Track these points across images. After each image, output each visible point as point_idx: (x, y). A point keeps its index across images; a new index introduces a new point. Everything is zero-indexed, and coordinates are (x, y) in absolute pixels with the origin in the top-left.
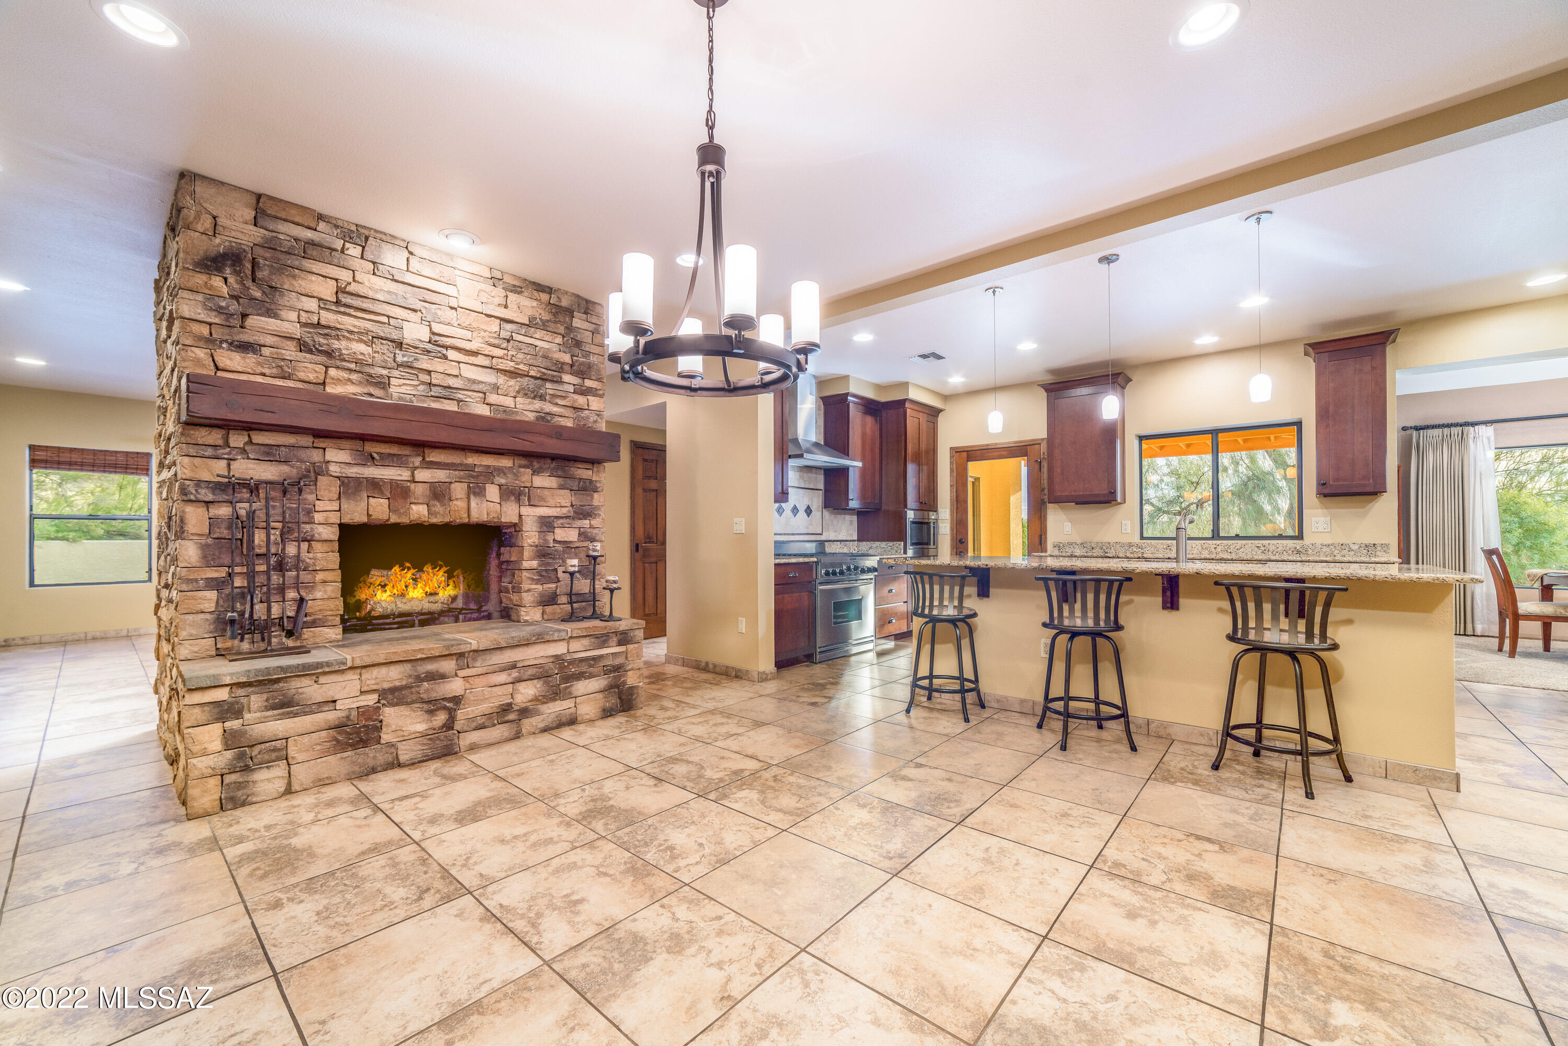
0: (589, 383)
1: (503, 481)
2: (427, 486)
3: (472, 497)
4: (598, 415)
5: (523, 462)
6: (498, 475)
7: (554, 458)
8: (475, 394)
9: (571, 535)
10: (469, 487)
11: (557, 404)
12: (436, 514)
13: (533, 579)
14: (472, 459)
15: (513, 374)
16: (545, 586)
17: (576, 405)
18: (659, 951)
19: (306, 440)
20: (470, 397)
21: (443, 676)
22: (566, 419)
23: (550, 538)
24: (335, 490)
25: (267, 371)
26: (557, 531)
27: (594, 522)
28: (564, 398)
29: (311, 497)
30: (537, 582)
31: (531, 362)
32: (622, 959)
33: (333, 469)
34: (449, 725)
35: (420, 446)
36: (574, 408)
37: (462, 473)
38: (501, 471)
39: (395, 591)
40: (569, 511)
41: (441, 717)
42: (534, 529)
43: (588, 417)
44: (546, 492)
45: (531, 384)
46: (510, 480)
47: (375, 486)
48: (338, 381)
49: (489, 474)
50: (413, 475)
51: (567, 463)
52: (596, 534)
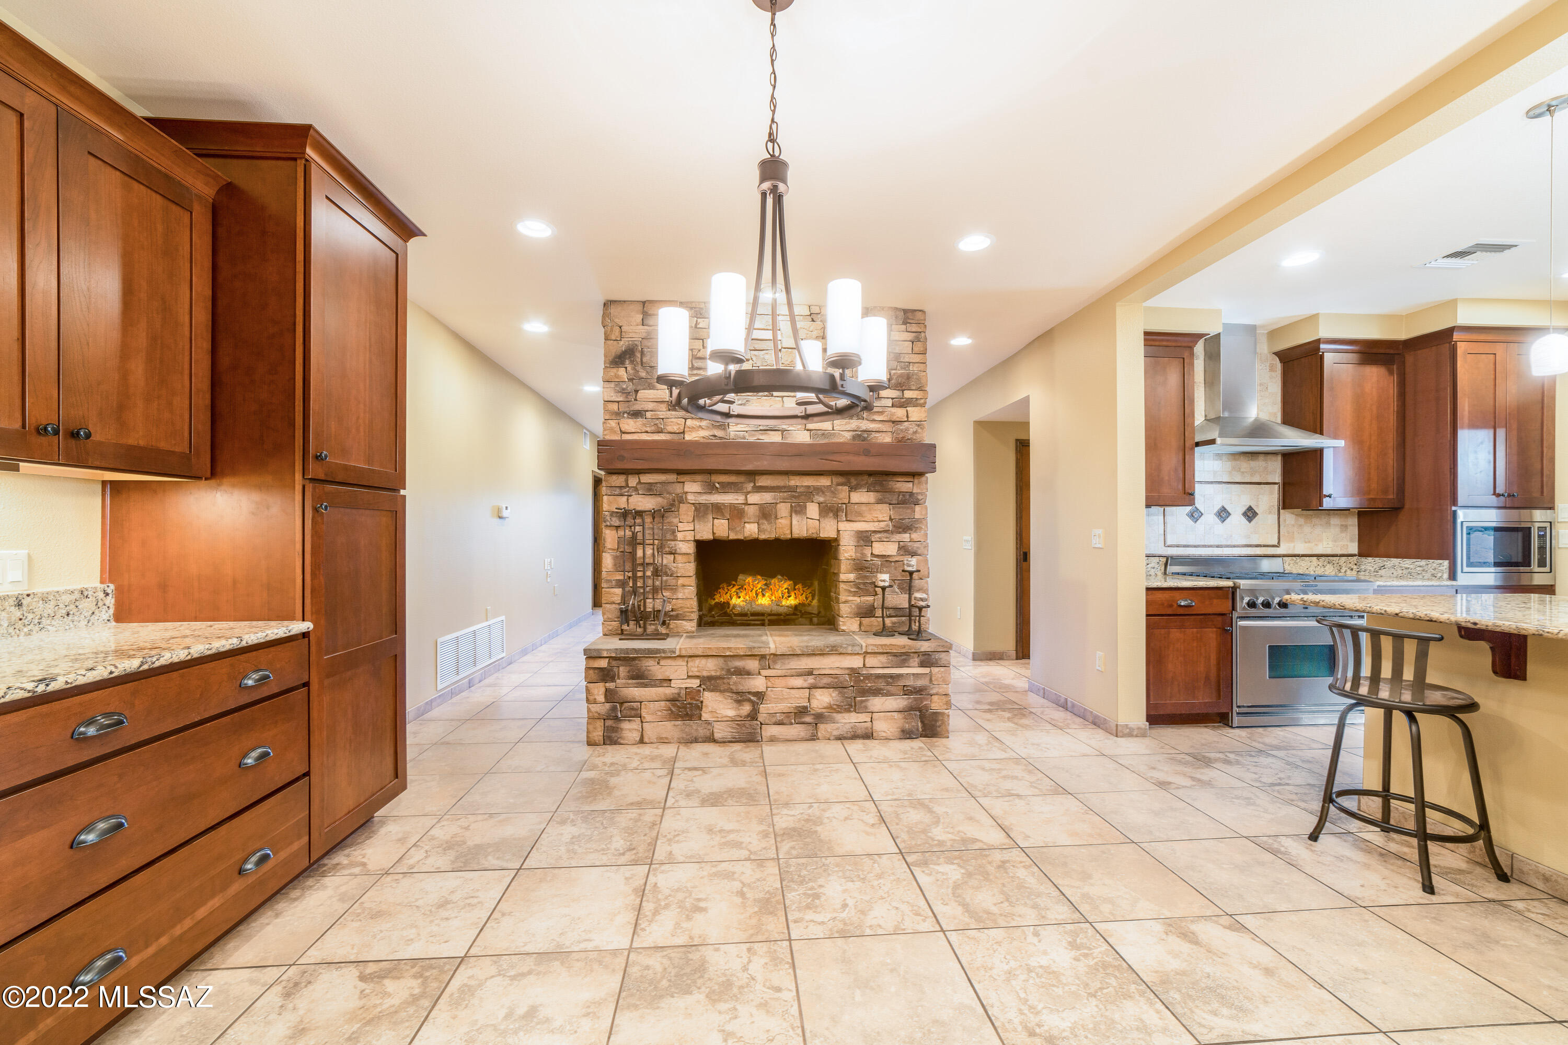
0: (908, 394)
1: (821, 499)
2: (756, 507)
3: (794, 515)
4: (918, 426)
5: (841, 479)
6: (817, 494)
7: (871, 474)
9: (890, 549)
10: (791, 506)
11: (874, 421)
12: (764, 531)
13: (850, 591)
14: (794, 481)
16: (863, 598)
17: (894, 418)
18: (703, 989)
19: (672, 477)
20: (792, 425)
21: (749, 673)
22: (884, 434)
23: (868, 551)
24: (691, 514)
25: (648, 429)
26: (874, 544)
27: (915, 536)
28: (881, 413)
29: (676, 520)
30: (855, 594)
32: (673, 979)
33: (691, 498)
34: (753, 716)
35: (752, 474)
36: (893, 422)
37: (785, 494)
38: (819, 490)
39: (747, 597)
40: (887, 525)
41: (746, 708)
42: (852, 543)
43: (907, 429)
44: (864, 508)
46: (828, 498)
47: (718, 509)
48: (693, 429)
49: (809, 494)
50: (746, 499)
51: (885, 477)
52: (918, 548)
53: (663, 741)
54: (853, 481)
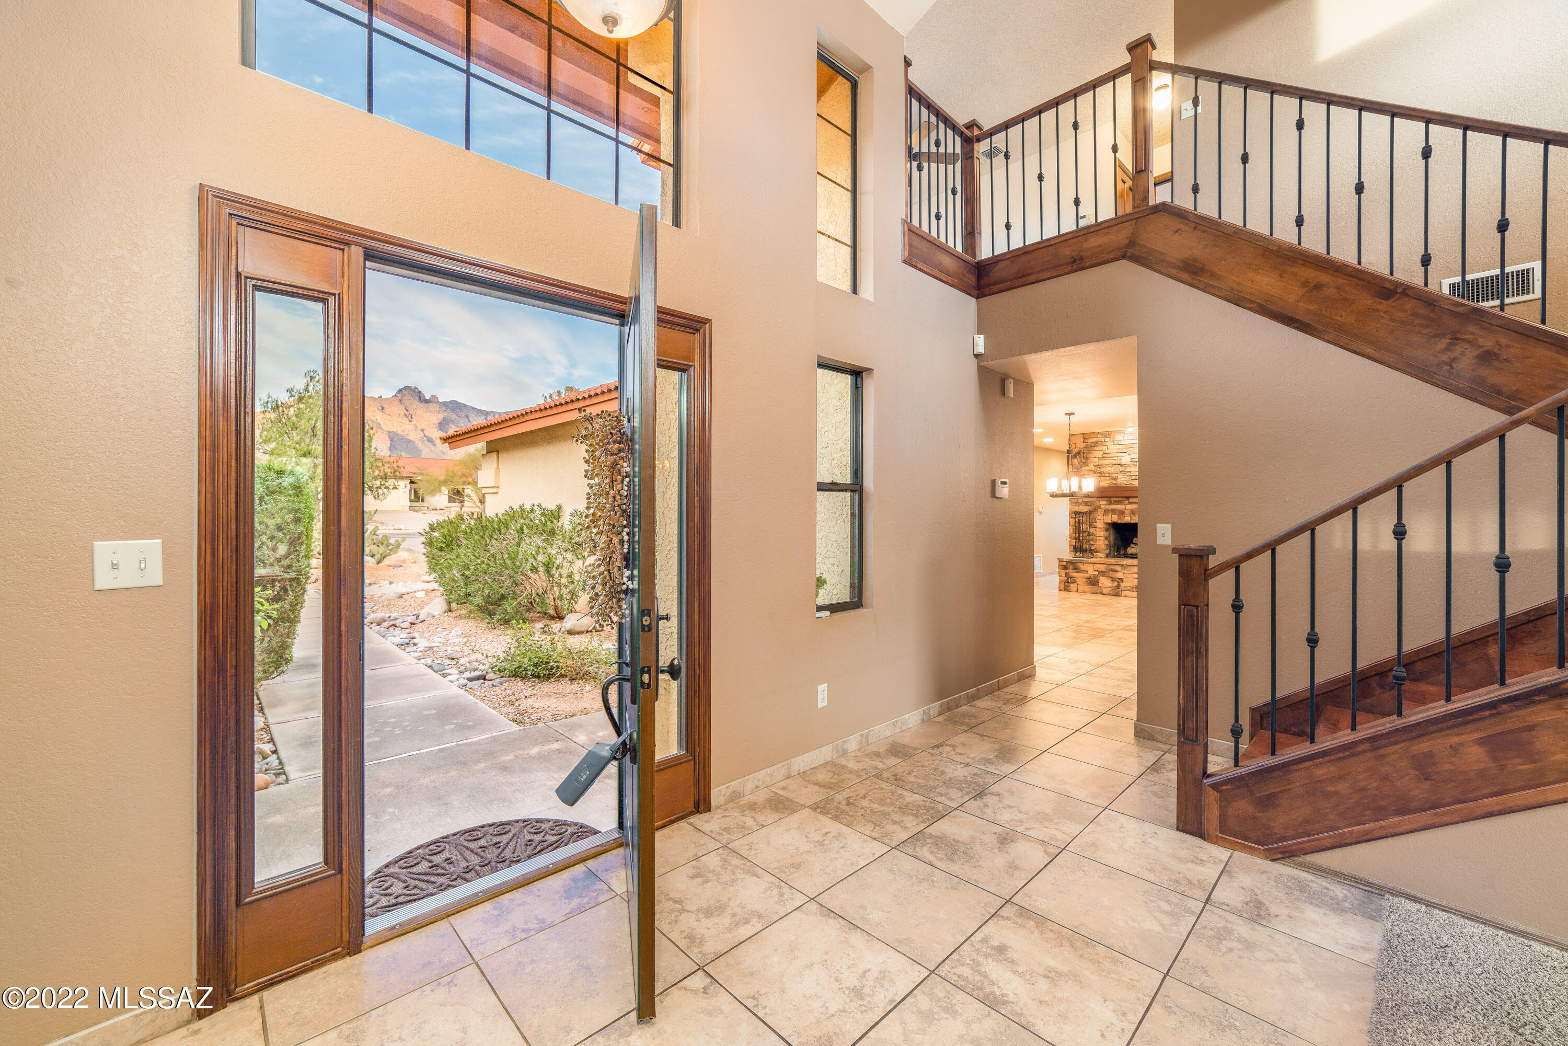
19: (1094, 499)
21: (1117, 571)
24: (1103, 512)
29: (1097, 515)
33: (1104, 507)
34: (1118, 587)
35: (1128, 498)
41: (1116, 584)
47: (1113, 511)
48: (1104, 481)
50: (1125, 507)
53: (1085, 592)
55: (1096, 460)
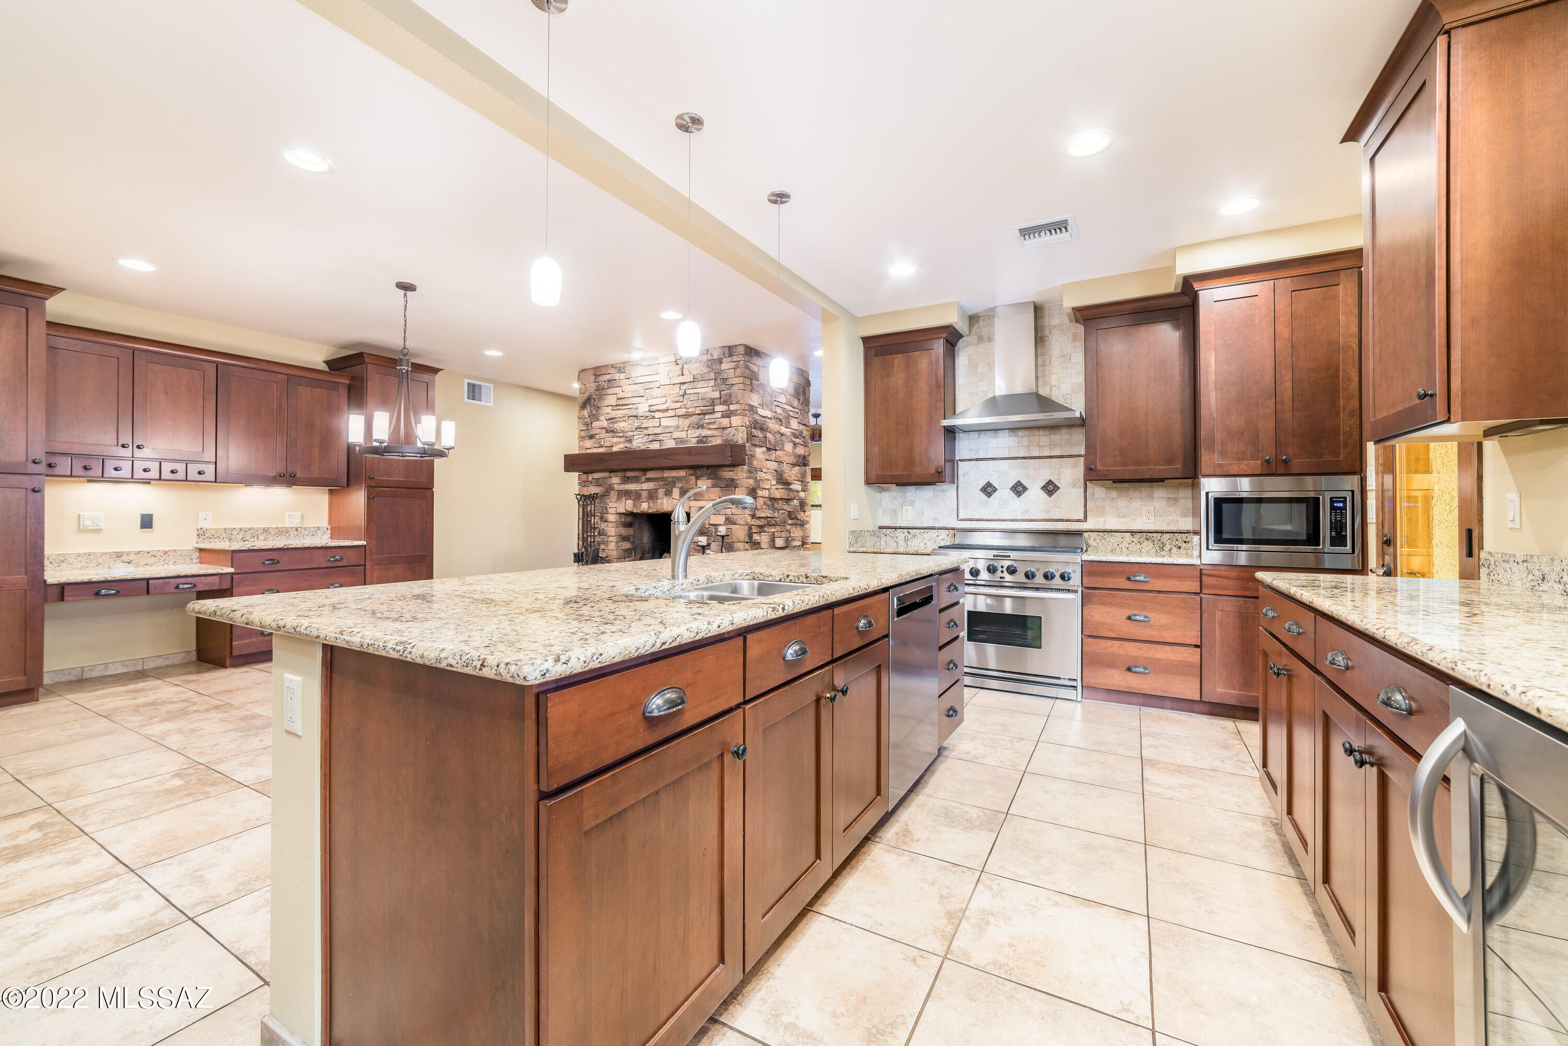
0: (732, 407)
1: (680, 486)
2: (647, 492)
5: (691, 472)
6: (678, 482)
7: (708, 467)
8: (668, 434)
10: (667, 490)
11: (710, 429)
12: (651, 507)
14: (667, 474)
15: (686, 416)
17: (722, 426)
19: (606, 474)
20: (665, 437)
22: (716, 438)
24: (616, 496)
25: (596, 446)
28: (714, 423)
29: (608, 501)
31: (696, 405)
33: (616, 487)
35: (644, 470)
36: (723, 428)
37: (661, 483)
38: (679, 479)
43: (729, 433)
45: (694, 419)
46: (686, 485)
47: (628, 494)
48: (617, 444)
49: (674, 482)
50: (642, 486)
51: (717, 468)
52: (736, 519)
54: (699, 472)
55: (608, 410)
